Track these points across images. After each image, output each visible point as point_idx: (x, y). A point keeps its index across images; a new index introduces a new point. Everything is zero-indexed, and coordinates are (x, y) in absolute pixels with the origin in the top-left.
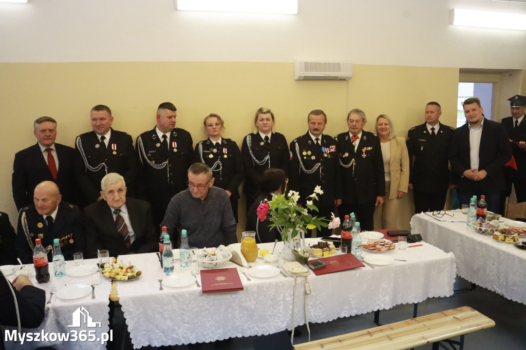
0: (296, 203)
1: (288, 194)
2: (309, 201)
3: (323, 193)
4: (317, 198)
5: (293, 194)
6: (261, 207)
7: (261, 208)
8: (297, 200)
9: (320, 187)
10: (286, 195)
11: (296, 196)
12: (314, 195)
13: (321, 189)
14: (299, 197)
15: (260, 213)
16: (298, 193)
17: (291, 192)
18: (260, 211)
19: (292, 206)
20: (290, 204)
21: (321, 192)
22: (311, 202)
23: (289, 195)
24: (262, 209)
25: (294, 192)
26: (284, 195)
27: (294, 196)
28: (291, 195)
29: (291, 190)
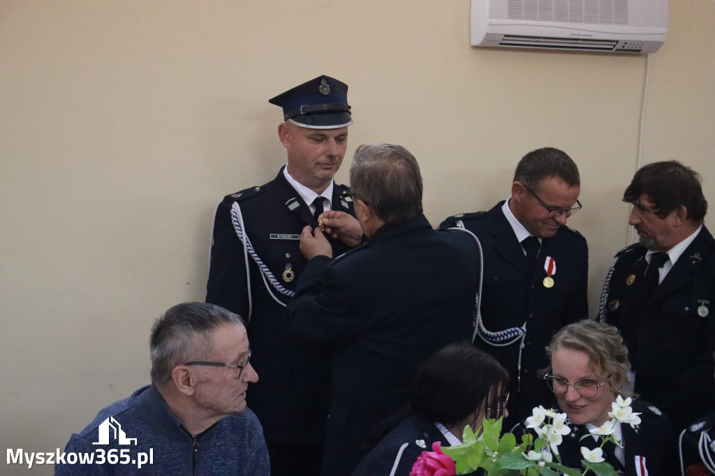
2: (591, 448)
5: (548, 421)
11: (560, 429)
13: (635, 407)
19: (542, 464)
20: (533, 455)
21: (635, 420)
22: (598, 451)
23: (533, 422)
25: (550, 413)
27: (548, 428)
28: (539, 424)
29: (541, 406)
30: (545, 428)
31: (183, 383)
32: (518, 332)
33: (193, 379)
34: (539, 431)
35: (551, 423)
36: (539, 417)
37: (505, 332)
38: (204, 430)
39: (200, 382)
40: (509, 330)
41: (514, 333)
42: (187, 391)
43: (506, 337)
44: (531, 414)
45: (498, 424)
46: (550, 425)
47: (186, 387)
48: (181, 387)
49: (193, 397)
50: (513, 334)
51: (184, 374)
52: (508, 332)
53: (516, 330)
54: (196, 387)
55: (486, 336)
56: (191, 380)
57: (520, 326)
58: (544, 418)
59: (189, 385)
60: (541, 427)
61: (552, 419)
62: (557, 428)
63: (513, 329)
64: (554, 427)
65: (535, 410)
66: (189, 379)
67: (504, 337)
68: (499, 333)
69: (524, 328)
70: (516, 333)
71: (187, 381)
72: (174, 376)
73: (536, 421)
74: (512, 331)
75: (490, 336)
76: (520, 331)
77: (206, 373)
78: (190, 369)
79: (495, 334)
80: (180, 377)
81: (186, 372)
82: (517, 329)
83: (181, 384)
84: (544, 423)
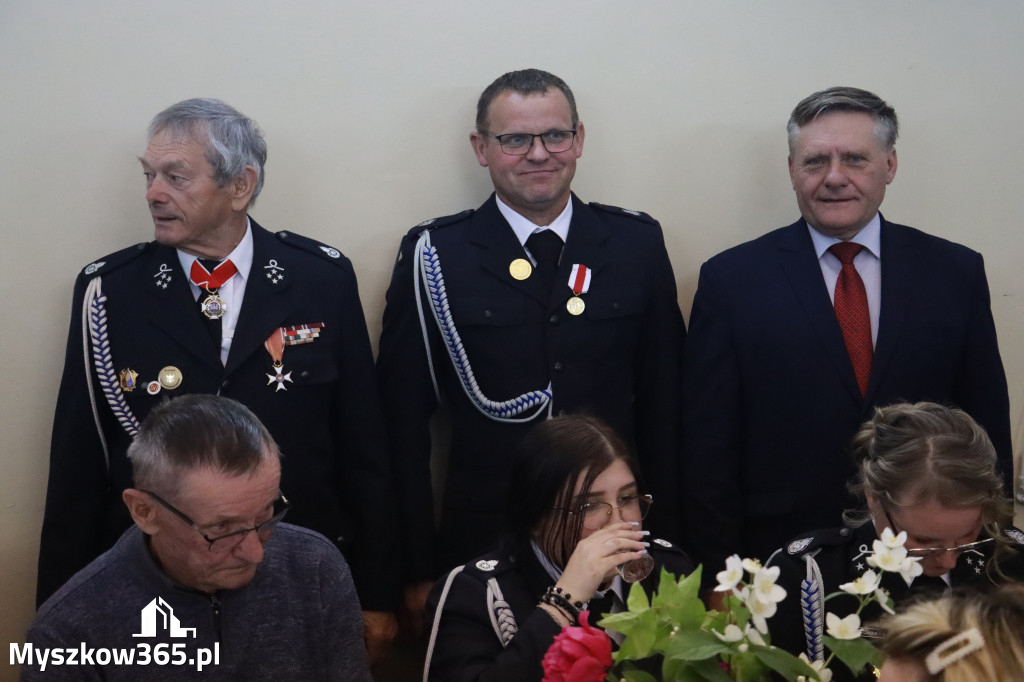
1: (721, 576)
2: (842, 615)
3: (918, 571)
4: (883, 598)
5: (747, 577)
8: (771, 611)
9: (903, 536)
10: (709, 581)
11: (767, 592)
12: (866, 585)
14: (780, 594)
16: (775, 571)
17: (735, 565)
19: (744, 648)
20: (732, 633)
21: (910, 569)
22: (853, 620)
23: (726, 581)
25: (751, 565)
26: (693, 579)
27: (751, 590)
28: (736, 584)
29: (736, 556)
30: (746, 590)
31: (140, 513)
32: (540, 398)
35: (754, 582)
36: (734, 573)
37: (519, 399)
40: (524, 396)
41: (533, 400)
43: (520, 408)
46: (752, 587)
47: (143, 520)
48: (135, 517)
50: (531, 402)
52: (524, 400)
53: (536, 396)
55: (490, 409)
57: (543, 389)
58: (739, 575)
61: (754, 576)
62: (763, 591)
63: (531, 394)
64: (757, 590)
67: (516, 408)
68: (508, 403)
69: (549, 390)
70: (537, 400)
73: (730, 579)
74: (530, 398)
75: (495, 410)
76: (544, 396)
79: (503, 404)
80: (134, 505)
82: (538, 393)
83: (134, 512)
84: (743, 583)
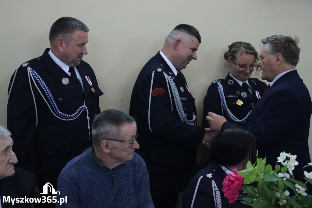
0: (292, 173)
1: (278, 158)
5: (288, 159)
6: (232, 178)
7: (230, 180)
8: (293, 168)
11: (293, 162)
14: (297, 163)
15: (230, 189)
16: (295, 156)
17: (283, 155)
18: (228, 185)
19: (285, 179)
20: (281, 175)
23: (280, 159)
24: (232, 182)
25: (289, 155)
27: (288, 162)
28: (283, 160)
29: (284, 152)
30: (286, 162)
31: (105, 147)
33: (110, 146)
34: (283, 164)
35: (289, 160)
36: (283, 157)
38: (114, 167)
39: (113, 148)
42: (107, 151)
44: (279, 156)
45: (264, 161)
46: (289, 161)
47: (107, 149)
48: (104, 149)
49: (110, 154)
51: (106, 144)
54: (111, 149)
56: (109, 146)
58: (285, 158)
59: (108, 148)
60: (284, 161)
61: (289, 158)
62: (292, 162)
64: (290, 162)
65: (281, 154)
66: (108, 146)
71: (107, 147)
72: (101, 144)
73: (282, 159)
77: (116, 144)
78: (109, 142)
80: (104, 145)
81: (107, 143)
83: (104, 148)
84: (286, 160)
